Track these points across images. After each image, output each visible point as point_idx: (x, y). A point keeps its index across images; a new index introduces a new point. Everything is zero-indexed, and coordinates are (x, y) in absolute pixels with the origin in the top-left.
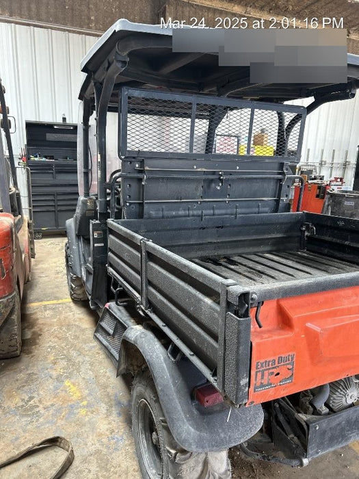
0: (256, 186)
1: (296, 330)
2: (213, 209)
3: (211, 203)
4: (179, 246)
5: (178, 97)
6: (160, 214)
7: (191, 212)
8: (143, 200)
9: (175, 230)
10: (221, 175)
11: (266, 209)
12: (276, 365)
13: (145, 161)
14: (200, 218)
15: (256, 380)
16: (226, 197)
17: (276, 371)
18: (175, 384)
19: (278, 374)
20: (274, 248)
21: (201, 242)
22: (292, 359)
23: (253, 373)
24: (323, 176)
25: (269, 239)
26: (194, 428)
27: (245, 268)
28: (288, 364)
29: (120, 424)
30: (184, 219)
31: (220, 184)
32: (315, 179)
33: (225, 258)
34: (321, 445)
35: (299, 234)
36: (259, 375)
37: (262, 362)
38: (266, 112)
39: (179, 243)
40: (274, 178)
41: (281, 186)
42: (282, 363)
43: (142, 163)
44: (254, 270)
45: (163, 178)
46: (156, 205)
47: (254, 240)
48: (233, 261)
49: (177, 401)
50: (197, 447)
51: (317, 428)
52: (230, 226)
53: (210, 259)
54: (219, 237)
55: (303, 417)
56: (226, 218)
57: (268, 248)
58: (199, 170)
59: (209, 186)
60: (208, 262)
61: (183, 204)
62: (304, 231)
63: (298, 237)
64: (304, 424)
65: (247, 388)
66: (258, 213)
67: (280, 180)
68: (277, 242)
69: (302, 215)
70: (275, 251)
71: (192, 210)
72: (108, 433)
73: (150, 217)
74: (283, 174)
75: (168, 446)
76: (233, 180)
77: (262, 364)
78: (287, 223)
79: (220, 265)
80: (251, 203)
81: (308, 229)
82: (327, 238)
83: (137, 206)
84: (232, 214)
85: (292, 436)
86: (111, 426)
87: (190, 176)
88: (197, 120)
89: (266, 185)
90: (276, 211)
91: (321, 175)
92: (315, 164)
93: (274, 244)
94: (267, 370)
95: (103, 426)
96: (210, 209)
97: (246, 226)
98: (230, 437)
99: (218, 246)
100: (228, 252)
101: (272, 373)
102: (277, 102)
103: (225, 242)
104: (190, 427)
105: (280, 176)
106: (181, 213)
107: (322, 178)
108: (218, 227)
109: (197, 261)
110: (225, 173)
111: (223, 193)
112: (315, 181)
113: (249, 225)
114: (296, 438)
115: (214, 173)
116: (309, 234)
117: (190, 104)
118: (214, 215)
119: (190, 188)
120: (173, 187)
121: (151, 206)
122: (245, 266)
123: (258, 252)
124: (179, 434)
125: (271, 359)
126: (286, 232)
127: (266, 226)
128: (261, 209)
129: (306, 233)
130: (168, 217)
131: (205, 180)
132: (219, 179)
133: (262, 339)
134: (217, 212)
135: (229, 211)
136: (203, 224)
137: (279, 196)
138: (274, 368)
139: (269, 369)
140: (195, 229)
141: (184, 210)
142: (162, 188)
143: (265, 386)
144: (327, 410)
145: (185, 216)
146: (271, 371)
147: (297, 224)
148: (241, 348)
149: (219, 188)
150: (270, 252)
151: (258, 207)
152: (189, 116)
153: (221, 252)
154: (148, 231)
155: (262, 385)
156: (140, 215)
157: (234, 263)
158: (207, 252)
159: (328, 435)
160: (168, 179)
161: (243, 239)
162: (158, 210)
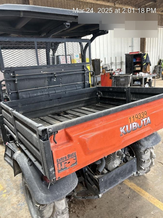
0: (73, 77)
1: (75, 141)
2: (55, 90)
3: (54, 88)
4: (40, 110)
5: (27, 39)
6: (28, 96)
7: (44, 93)
8: (18, 91)
9: (37, 102)
10: (55, 74)
11: (80, 87)
12: (67, 158)
13: (15, 72)
14: (48, 96)
15: (58, 167)
16: (60, 84)
17: (67, 162)
18: (33, 175)
19: (69, 162)
20: (86, 104)
21: (51, 106)
22: (75, 154)
23: (56, 165)
24: (113, 69)
25: (83, 100)
26: (44, 194)
27: (71, 115)
28: (73, 157)
29: (23, 197)
30: (40, 97)
31: (55, 79)
32: (109, 70)
33: (64, 112)
34: (106, 187)
35: (96, 96)
36: (59, 165)
37: (59, 158)
38: (75, 43)
39: (40, 109)
40: (80, 73)
41: (84, 76)
42: (70, 157)
43: (14, 73)
44: (75, 115)
45: (26, 79)
46: (25, 92)
47: (76, 102)
48: (67, 113)
49: (35, 183)
50: (46, 201)
51: (102, 180)
52: (64, 97)
53: (56, 114)
54: (59, 103)
55: (96, 177)
56: (61, 94)
57: (83, 105)
58: (44, 73)
59: (51, 80)
60: (55, 115)
61: (40, 90)
62: (98, 95)
63: (96, 98)
64: (97, 180)
65: (54, 172)
66: (77, 89)
67: (84, 74)
68: (86, 101)
69: (96, 88)
70: (87, 105)
71: (45, 92)
72: (17, 203)
73: (23, 98)
74: (84, 70)
75: (36, 204)
76: (62, 76)
77: (60, 160)
78: (90, 92)
79: (61, 116)
80: (72, 85)
81: (99, 94)
82: (107, 97)
83: (15, 94)
84: (64, 92)
85: (94, 185)
86: (18, 199)
87: (39, 76)
88: (38, 50)
89: (78, 76)
90: (84, 88)
91: (112, 68)
92: (109, 64)
93: (85, 103)
94: (63, 162)
95: (14, 200)
96: (53, 91)
97: (71, 96)
98: (61, 193)
99: (60, 107)
100: (65, 109)
101: (66, 163)
102: (78, 38)
103: (63, 105)
104: (42, 193)
105: (83, 72)
106: (39, 94)
107: (112, 70)
108: (59, 98)
109: (50, 115)
110: (57, 73)
111: (58, 83)
112: (109, 72)
113: (72, 96)
114: (95, 186)
115: (52, 74)
116: (100, 96)
117: (33, 42)
118: (55, 93)
119: (41, 82)
120: (32, 83)
121: (23, 93)
122: (72, 114)
123: (79, 107)
124: (37, 198)
125: (64, 156)
126: (90, 97)
127: (81, 95)
128: (77, 88)
129: (99, 96)
130: (32, 97)
131: (48, 77)
132: (55, 76)
133: (58, 148)
134: (57, 91)
135: (63, 90)
136: (50, 98)
137: (85, 81)
138: (66, 160)
139: (64, 161)
140: (46, 101)
141: (40, 92)
142: (27, 83)
143: (63, 169)
144: (107, 171)
145: (42, 95)
146: (65, 162)
147: (94, 92)
148: (47, 155)
149: (55, 80)
150: (84, 106)
151: (76, 87)
152: (34, 48)
153: (62, 110)
154: (23, 105)
155: (62, 169)
156: (18, 98)
157: (67, 114)
158: (55, 110)
159: (108, 182)
160: (29, 79)
161: (71, 102)
162: (27, 94)
